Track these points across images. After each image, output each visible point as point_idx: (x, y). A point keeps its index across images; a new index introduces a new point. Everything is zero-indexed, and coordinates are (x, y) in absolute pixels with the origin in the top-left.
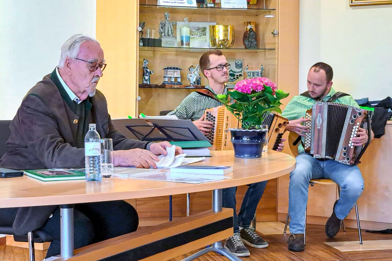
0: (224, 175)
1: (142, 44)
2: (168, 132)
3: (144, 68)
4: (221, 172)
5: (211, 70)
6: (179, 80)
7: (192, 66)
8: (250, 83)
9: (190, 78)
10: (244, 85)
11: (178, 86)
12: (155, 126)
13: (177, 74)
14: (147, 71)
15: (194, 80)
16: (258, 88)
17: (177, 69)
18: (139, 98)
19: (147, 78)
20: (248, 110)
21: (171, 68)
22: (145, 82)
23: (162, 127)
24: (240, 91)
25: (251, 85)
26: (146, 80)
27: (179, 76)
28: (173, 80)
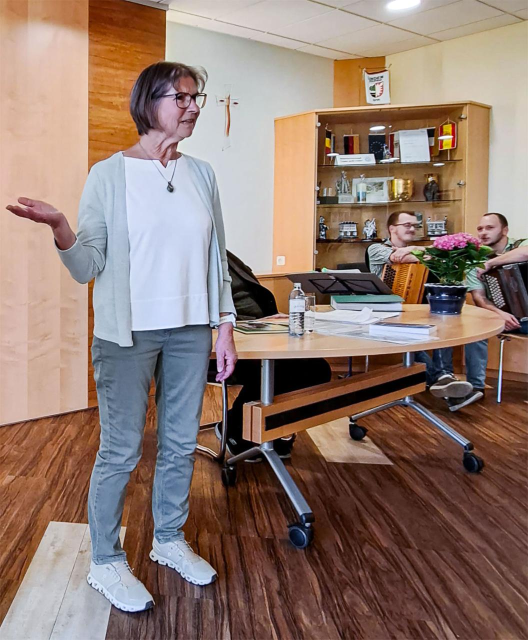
0: (430, 335)
1: (319, 202)
2: (349, 285)
3: (320, 224)
4: (426, 331)
5: (398, 227)
6: (355, 234)
7: (368, 220)
8: (452, 239)
9: (367, 231)
10: (445, 241)
11: (354, 240)
12: (337, 279)
13: (354, 228)
14: (323, 227)
15: (371, 233)
16: (461, 244)
17: (353, 223)
18: (316, 252)
19: (323, 233)
20: (448, 266)
21: (347, 223)
22: (321, 237)
23: (345, 280)
24: (440, 247)
25: (454, 241)
26: (322, 236)
27: (355, 230)
28: (349, 234)
